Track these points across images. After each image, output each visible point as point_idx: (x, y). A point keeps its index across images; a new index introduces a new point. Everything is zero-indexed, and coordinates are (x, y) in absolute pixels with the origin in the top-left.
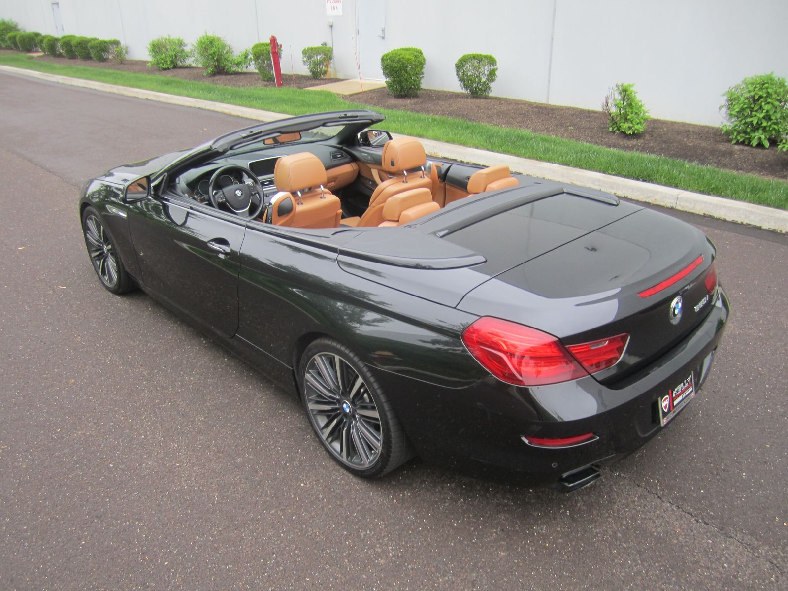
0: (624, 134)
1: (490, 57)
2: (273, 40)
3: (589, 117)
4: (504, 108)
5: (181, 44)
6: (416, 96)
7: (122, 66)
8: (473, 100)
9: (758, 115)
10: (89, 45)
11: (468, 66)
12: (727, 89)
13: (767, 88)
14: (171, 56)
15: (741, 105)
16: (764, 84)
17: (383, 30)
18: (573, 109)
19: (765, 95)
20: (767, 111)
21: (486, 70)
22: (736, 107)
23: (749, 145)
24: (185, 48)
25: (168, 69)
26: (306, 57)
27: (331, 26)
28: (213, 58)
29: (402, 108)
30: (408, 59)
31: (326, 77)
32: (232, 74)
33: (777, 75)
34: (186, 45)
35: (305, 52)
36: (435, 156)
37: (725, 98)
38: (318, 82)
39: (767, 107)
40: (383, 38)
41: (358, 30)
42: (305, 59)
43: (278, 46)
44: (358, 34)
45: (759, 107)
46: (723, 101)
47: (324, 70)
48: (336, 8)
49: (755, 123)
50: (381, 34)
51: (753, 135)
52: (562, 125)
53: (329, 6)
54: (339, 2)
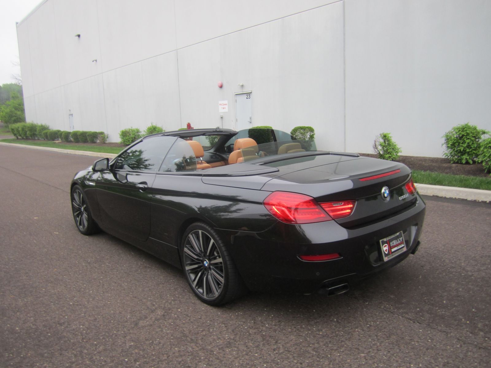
1: (310, 128)
5: (138, 131)
7: (104, 145)
9: (463, 145)
10: (87, 134)
11: (298, 133)
12: (445, 134)
13: (466, 130)
14: (132, 138)
15: (453, 141)
16: (464, 129)
17: (250, 118)
20: (468, 143)
21: (308, 135)
22: (450, 142)
23: (461, 163)
24: (140, 134)
27: (222, 118)
33: (471, 124)
39: (468, 141)
40: (251, 122)
44: (237, 120)
45: (463, 141)
46: (443, 140)
48: (224, 108)
49: (462, 150)
50: (249, 121)
51: (462, 157)
53: (220, 107)
54: (226, 104)
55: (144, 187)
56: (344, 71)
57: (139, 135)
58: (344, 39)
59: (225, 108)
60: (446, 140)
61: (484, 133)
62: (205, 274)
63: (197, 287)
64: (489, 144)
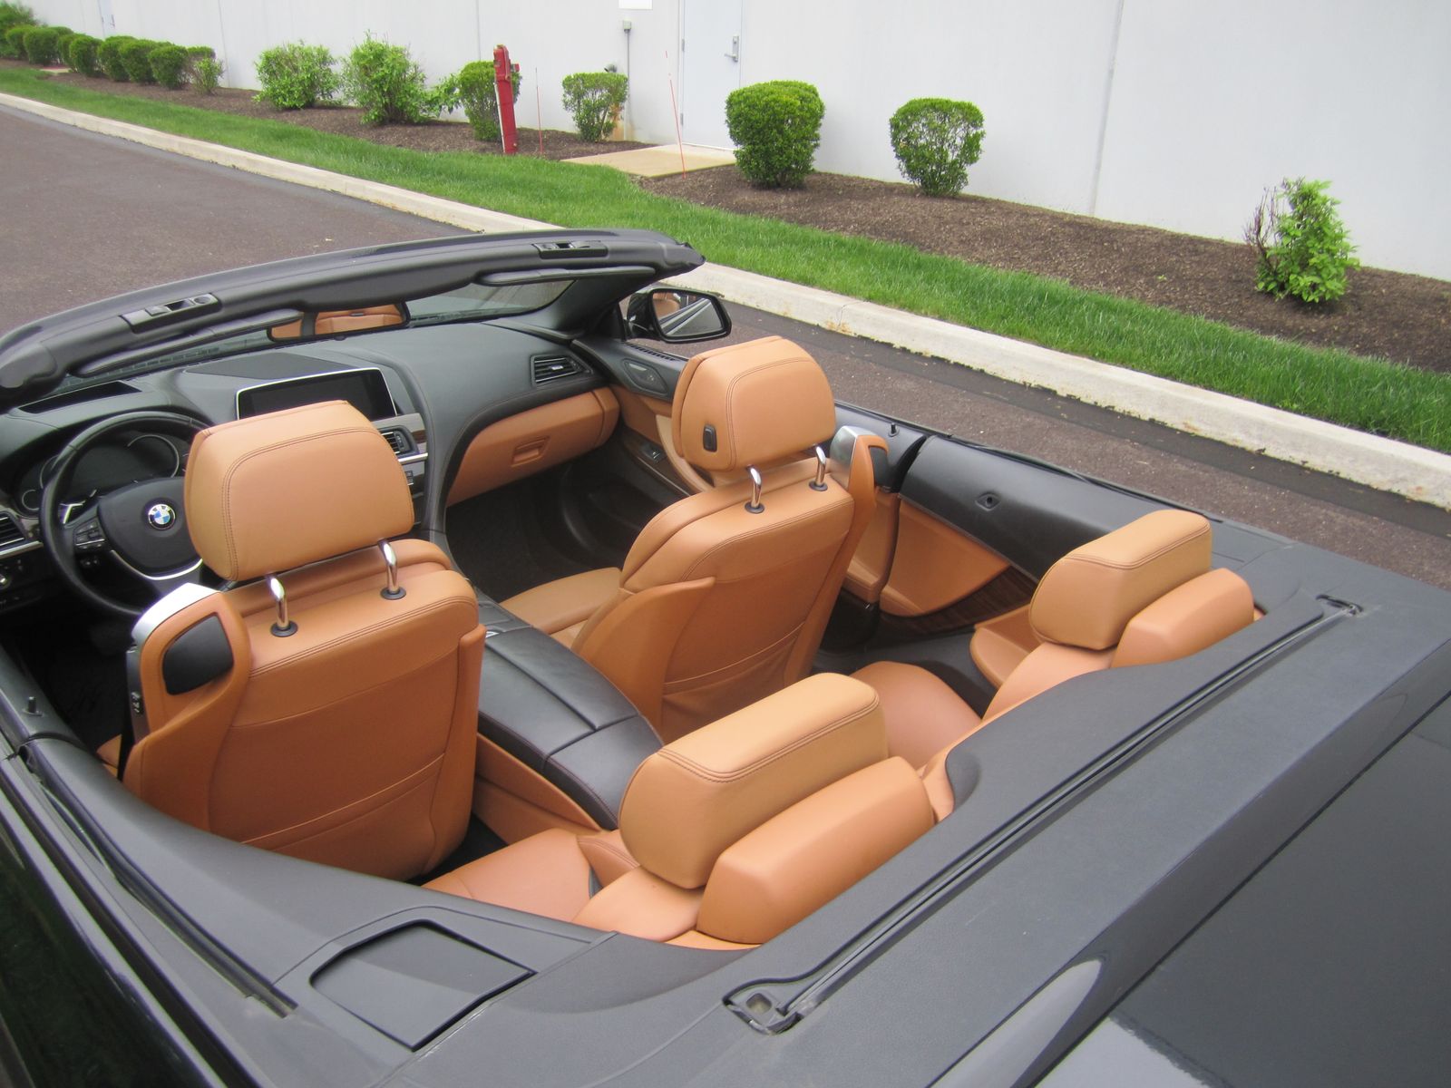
0: (1297, 302)
1: (970, 107)
2: (501, 55)
3: (1196, 252)
4: (997, 222)
5: (324, 59)
6: (800, 187)
7: (209, 99)
8: (926, 202)
10: (150, 55)
11: (919, 126)
14: (301, 82)
17: (735, 43)
18: (1156, 232)
21: (958, 136)
24: (331, 67)
26: (569, 93)
27: (628, 31)
28: (381, 87)
29: (767, 212)
30: (786, 105)
31: (612, 137)
32: (418, 124)
34: (333, 62)
35: (568, 84)
36: (840, 331)
38: (592, 147)
40: (735, 60)
41: (683, 41)
42: (569, 98)
43: (511, 66)
44: (683, 49)
47: (607, 123)
50: (730, 51)
52: (1138, 270)
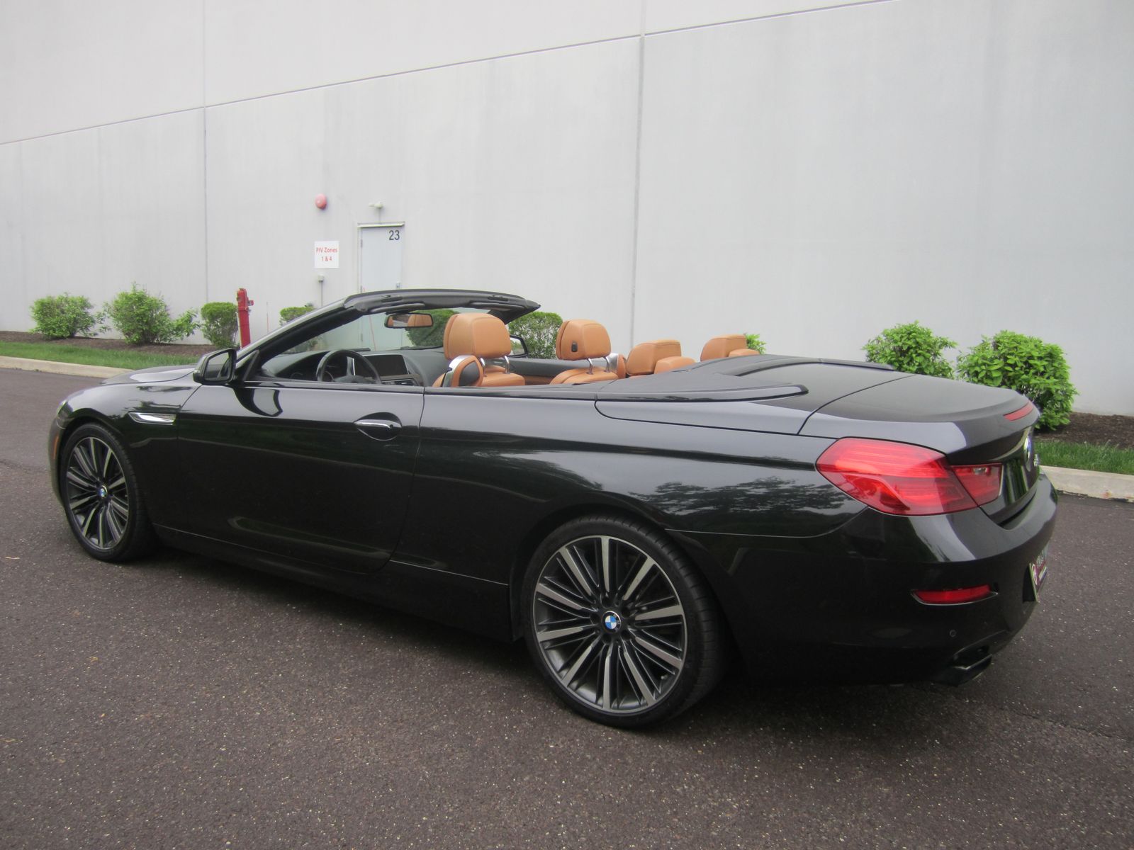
12: (866, 343)
13: (915, 337)
15: (889, 358)
16: (910, 334)
19: (914, 346)
20: (920, 365)
25: (62, 338)
27: (321, 282)
33: (923, 324)
35: (283, 313)
37: (866, 352)
39: (919, 359)
42: (283, 319)
43: (249, 302)
45: (909, 359)
48: (329, 258)
53: (318, 257)
54: (334, 250)
55: (391, 426)
56: (637, 192)
57: (86, 313)
58: (640, 122)
59: (331, 259)
60: (868, 356)
61: (945, 344)
62: (607, 648)
63: (575, 684)
64: (974, 367)
